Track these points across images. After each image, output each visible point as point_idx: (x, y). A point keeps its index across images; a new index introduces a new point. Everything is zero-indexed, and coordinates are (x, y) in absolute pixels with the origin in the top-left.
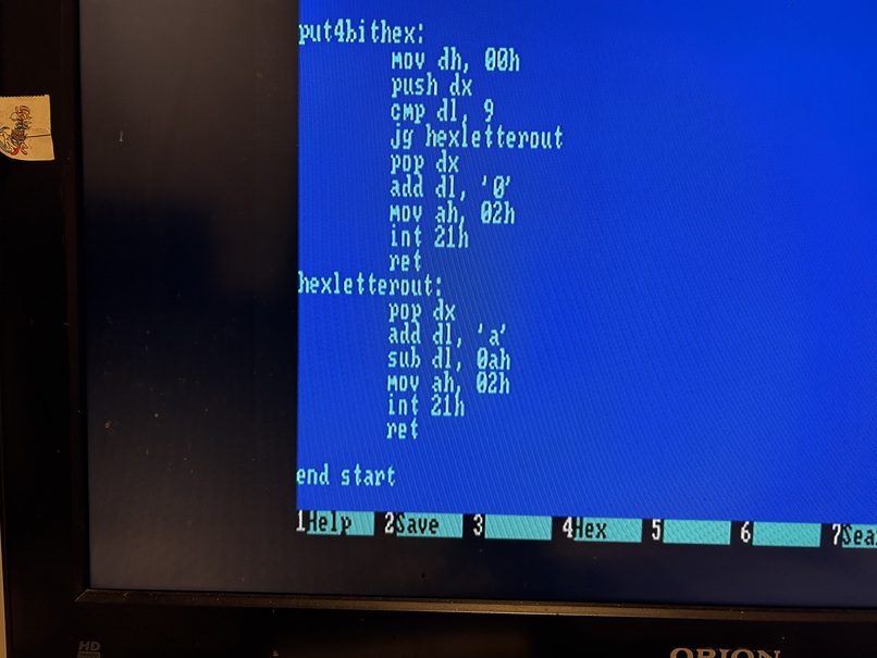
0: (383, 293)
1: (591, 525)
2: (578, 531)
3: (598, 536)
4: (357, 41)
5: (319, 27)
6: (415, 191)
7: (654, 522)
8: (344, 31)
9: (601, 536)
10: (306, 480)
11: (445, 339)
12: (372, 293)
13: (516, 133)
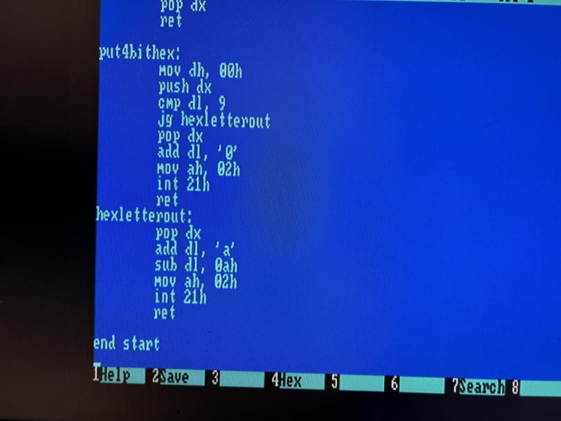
0: (152, 221)
1: (291, 378)
2: (282, 382)
3: (295, 385)
4: (137, 58)
5: (112, 49)
6: (174, 154)
7: (333, 376)
8: (129, 52)
9: (298, 385)
10: (100, 346)
11: (194, 252)
12: (145, 221)
13: (240, 118)
